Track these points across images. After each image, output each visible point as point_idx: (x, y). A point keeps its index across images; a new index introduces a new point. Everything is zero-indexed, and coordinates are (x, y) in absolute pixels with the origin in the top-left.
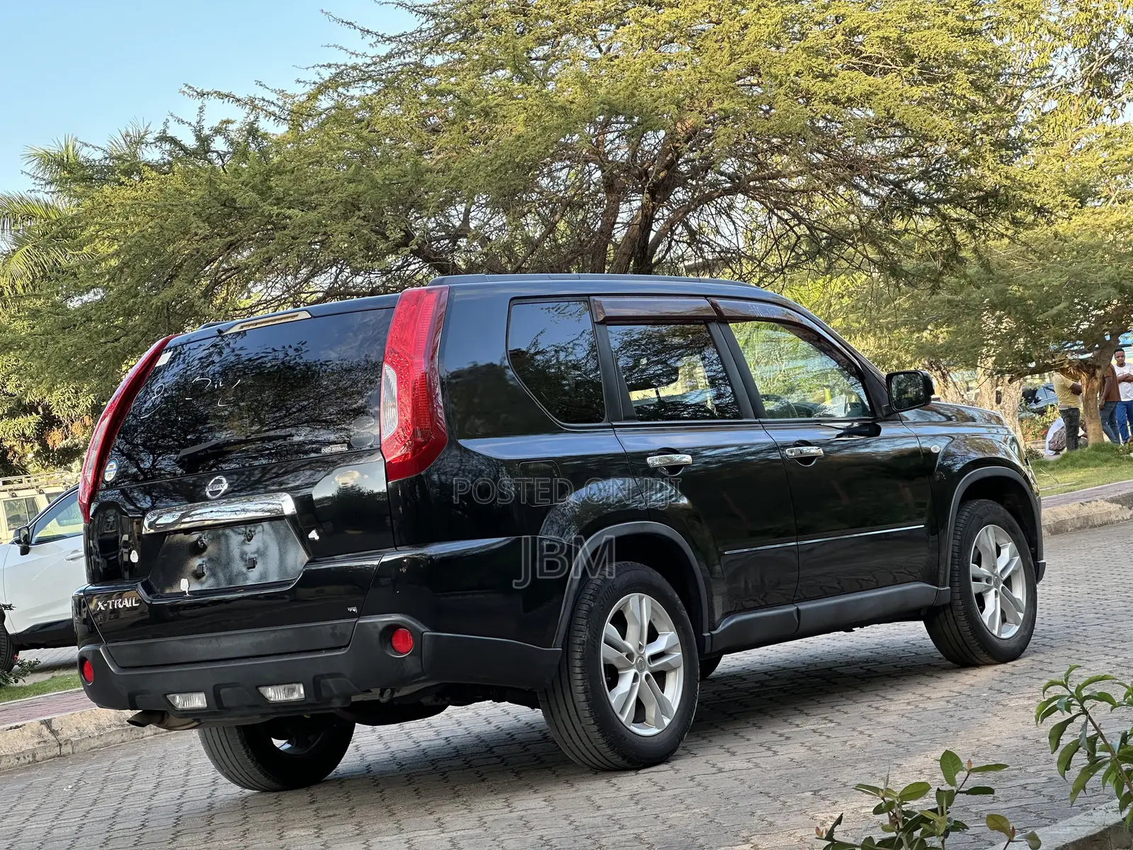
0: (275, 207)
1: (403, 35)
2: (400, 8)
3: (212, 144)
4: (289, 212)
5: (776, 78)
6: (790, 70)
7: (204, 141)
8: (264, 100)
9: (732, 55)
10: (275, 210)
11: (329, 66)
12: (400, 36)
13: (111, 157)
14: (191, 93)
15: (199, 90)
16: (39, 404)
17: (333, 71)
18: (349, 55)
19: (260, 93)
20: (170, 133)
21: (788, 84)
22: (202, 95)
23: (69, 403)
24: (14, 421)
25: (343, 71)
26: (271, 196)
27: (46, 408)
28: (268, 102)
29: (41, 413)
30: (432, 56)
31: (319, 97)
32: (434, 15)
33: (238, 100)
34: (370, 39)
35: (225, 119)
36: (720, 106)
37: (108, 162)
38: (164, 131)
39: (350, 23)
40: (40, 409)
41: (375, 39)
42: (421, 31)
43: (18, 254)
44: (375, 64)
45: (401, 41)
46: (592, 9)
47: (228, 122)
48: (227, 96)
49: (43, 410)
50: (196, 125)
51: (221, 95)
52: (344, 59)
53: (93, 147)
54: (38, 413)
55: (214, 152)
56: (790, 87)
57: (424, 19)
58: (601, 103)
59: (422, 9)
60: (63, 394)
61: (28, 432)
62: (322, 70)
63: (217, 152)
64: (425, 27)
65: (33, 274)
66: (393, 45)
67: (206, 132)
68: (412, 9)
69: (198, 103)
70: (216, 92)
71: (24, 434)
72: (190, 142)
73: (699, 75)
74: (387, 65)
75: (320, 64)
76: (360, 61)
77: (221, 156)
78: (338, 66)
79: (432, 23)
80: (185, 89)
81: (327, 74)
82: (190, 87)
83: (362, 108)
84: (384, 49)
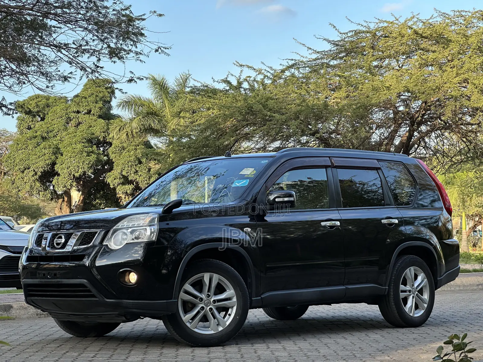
0: (269, 112)
1: (323, 51)
2: (324, 41)
3: (242, 85)
4: (274, 115)
5: (475, 85)
6: (480, 83)
7: (240, 83)
8: (266, 70)
9: (457, 74)
10: (269, 113)
11: (292, 60)
12: (322, 52)
13: (203, 86)
14: (238, 64)
15: (240, 64)
16: (134, 181)
17: (293, 62)
18: (300, 57)
19: (264, 67)
20: (228, 79)
21: (479, 88)
22: (241, 66)
23: (146, 182)
24: (124, 187)
25: (297, 63)
26: (268, 108)
27: (137, 183)
28: (267, 71)
29: (135, 185)
30: (333, 61)
31: (286, 71)
32: (337, 45)
33: (255, 69)
34: (310, 51)
35: (248, 76)
36: (450, 94)
37: (202, 87)
38: (227, 78)
39: (304, 45)
40: (135, 183)
41: (312, 52)
42: (331, 51)
43: (136, 120)
44: (310, 61)
45: (322, 54)
46: (400, 50)
47: (249, 77)
48: (251, 67)
49: (136, 184)
50: (238, 77)
51: (249, 67)
52: (298, 58)
53: (197, 81)
54: (133, 185)
55: (242, 88)
56: (480, 89)
57: (333, 46)
58: (404, 87)
59: (333, 42)
60: (144, 178)
61: (128, 192)
62: (289, 61)
63: (244, 88)
64: (332, 49)
65: (141, 129)
66: (318, 55)
67: (241, 80)
68: (329, 42)
69: (240, 69)
70: (247, 65)
71: (127, 192)
72: (235, 83)
73: (443, 81)
74: (315, 62)
75: (289, 59)
76: (305, 60)
77: (245, 90)
78: (295, 60)
79: (335, 48)
80: (236, 63)
81: (291, 63)
82: (238, 62)
83: (303, 78)
84: (314, 56)
